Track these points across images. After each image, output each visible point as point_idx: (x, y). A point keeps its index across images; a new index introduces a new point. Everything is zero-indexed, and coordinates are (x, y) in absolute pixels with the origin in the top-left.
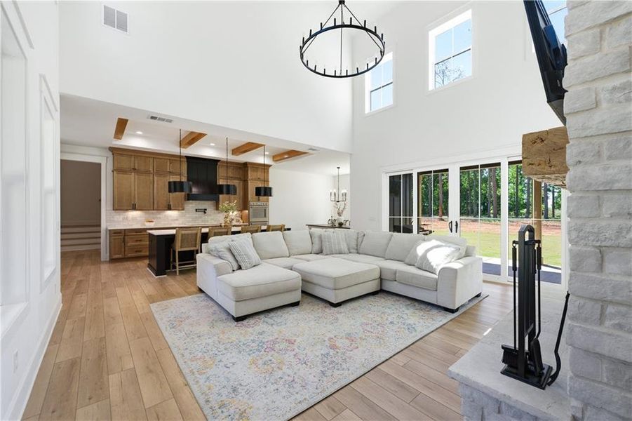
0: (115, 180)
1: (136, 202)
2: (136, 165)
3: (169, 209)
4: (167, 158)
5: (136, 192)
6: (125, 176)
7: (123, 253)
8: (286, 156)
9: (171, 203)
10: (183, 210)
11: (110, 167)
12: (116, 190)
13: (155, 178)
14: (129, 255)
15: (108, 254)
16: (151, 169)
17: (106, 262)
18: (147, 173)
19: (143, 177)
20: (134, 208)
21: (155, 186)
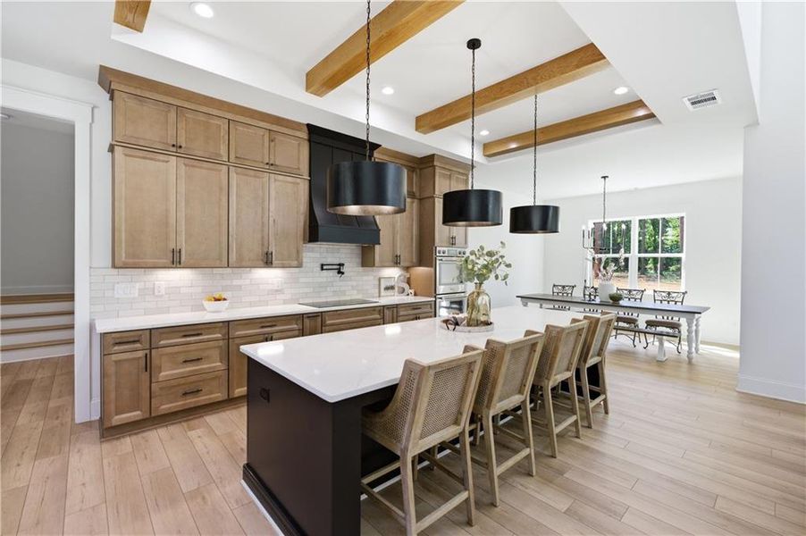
0: (120, 176)
1: (183, 246)
2: (182, 133)
3: (268, 262)
4: (262, 124)
5: (182, 215)
6: (151, 165)
7: (146, 406)
8: (514, 146)
9: (273, 249)
10: (300, 266)
11: (104, 137)
12: (121, 205)
13: (233, 176)
14: (166, 407)
15: (97, 400)
16: (223, 151)
17: (88, 425)
18: (212, 160)
19: (201, 172)
20: (176, 261)
21: (233, 198)
